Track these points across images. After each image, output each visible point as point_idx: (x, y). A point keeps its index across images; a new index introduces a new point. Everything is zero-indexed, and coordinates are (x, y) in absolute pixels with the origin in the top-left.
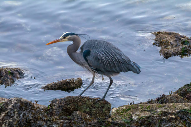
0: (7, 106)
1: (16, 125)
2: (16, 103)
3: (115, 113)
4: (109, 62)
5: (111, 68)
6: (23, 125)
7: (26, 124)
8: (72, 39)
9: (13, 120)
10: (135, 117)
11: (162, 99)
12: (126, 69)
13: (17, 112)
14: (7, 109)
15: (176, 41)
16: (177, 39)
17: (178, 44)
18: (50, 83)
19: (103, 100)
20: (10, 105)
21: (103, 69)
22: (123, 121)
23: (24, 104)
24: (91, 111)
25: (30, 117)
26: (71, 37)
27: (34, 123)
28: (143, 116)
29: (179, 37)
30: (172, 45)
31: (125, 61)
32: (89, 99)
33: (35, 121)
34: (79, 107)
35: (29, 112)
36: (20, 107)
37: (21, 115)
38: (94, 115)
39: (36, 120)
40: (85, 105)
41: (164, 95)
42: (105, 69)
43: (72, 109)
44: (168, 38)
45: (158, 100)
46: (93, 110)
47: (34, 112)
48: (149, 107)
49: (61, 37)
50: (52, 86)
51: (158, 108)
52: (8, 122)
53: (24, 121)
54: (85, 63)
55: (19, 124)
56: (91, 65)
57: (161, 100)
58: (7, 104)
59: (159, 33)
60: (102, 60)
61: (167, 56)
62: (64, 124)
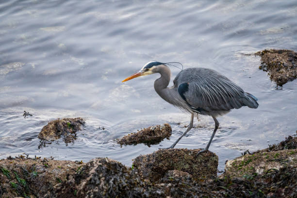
0: (88, 171)
1: (105, 195)
2: (100, 165)
3: (230, 167)
4: (215, 97)
5: (219, 105)
6: (115, 194)
7: (120, 193)
8: (157, 70)
9: (100, 189)
10: (259, 170)
11: (289, 143)
12: (239, 104)
13: (103, 178)
14: (88, 175)
15: (291, 61)
16: (291, 58)
17: (294, 65)
18: (127, 135)
19: (207, 151)
20: (92, 169)
21: (207, 108)
22: (244, 178)
23: (111, 167)
24: (192, 168)
25: (124, 183)
26: (156, 68)
27: (131, 190)
28: (270, 168)
29: (294, 55)
30: (286, 67)
31: (236, 93)
32: (187, 152)
33: (131, 188)
34: (175, 164)
35: (122, 176)
36: (108, 171)
37: (111, 182)
38: (196, 173)
39: (132, 186)
40: (183, 160)
41: (290, 138)
42: (210, 107)
43: (165, 168)
44: (279, 58)
45: (283, 144)
46: (195, 166)
47: (127, 175)
48: (277, 155)
49: (142, 70)
50: (130, 139)
51: (290, 156)
52: (92, 193)
53: (116, 189)
54: (183, 103)
55: (109, 194)
56: (190, 103)
57: (288, 145)
58: (87, 168)
59: (266, 51)
60: (206, 96)
61: (281, 82)
62: (171, 189)
